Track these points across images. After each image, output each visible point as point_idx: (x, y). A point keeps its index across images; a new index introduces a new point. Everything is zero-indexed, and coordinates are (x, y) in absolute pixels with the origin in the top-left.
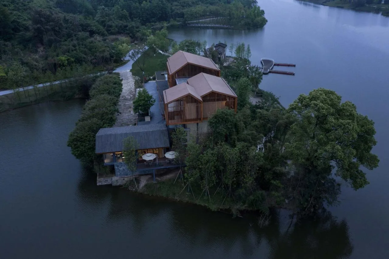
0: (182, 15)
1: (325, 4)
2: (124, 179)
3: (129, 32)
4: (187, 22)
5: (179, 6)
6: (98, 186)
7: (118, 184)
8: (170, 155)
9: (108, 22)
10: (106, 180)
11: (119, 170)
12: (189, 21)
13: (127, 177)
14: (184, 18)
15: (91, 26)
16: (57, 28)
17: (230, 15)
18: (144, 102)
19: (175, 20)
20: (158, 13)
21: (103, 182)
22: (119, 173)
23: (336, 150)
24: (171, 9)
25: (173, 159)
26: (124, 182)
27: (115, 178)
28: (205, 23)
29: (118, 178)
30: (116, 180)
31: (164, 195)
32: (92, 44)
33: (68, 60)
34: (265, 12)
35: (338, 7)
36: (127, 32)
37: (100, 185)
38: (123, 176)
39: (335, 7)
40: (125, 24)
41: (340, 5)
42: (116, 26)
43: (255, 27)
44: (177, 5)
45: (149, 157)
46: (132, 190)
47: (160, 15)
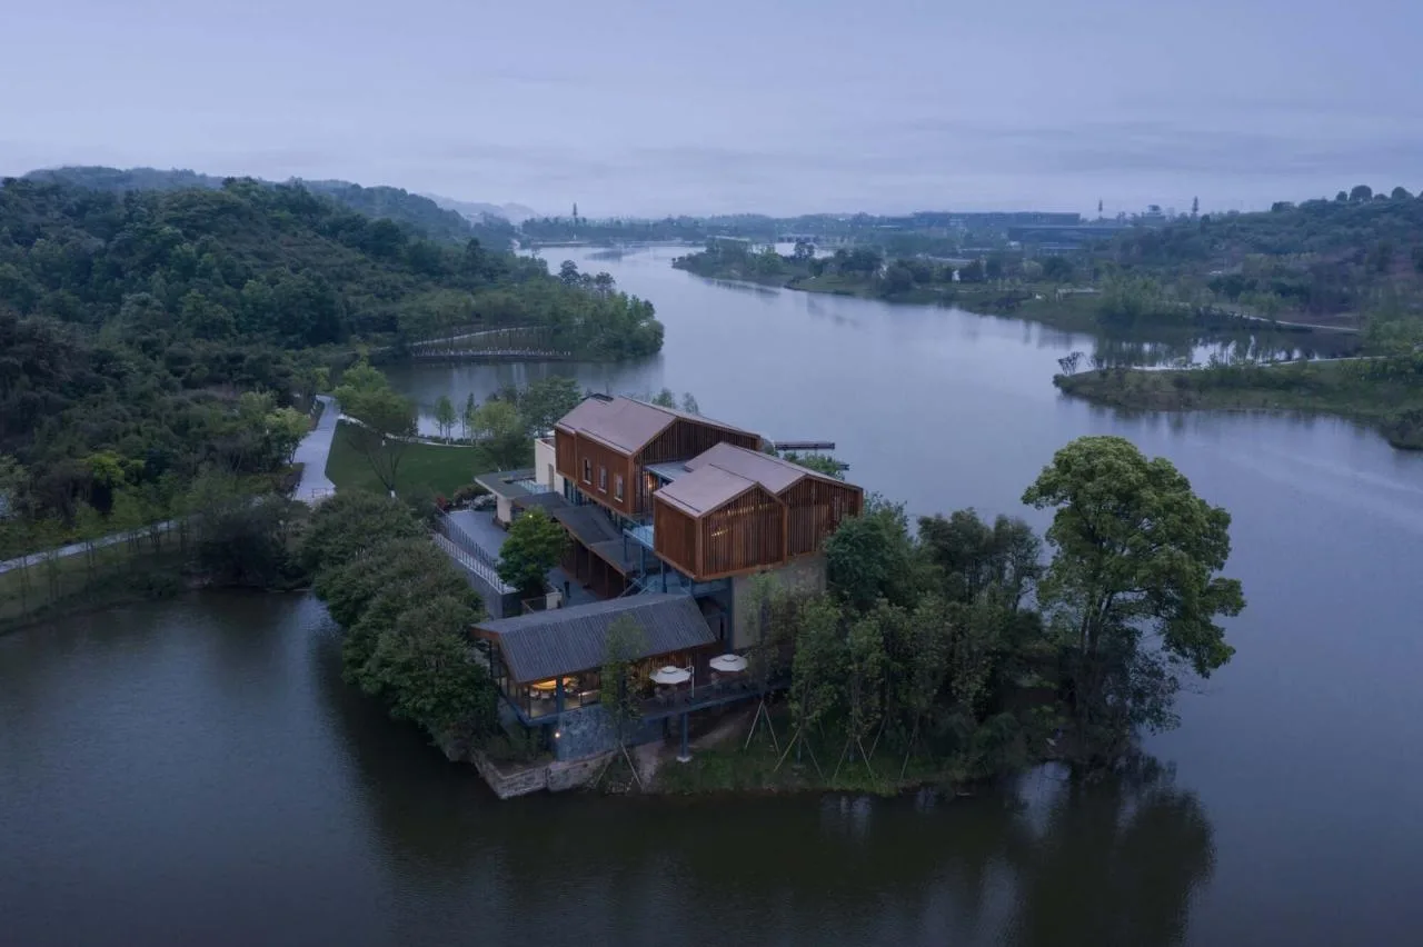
0: (389, 324)
1: (796, 285)
2: (586, 766)
3: (251, 376)
4: (408, 345)
5: (366, 293)
6: (504, 801)
7: (569, 784)
8: (725, 664)
9: (169, 344)
10: (529, 776)
11: (571, 735)
12: (417, 339)
13: (593, 758)
14: (395, 330)
15: (118, 359)
16: (43, 364)
17: (555, 317)
18: (545, 546)
19: (365, 338)
20: (307, 316)
21: (519, 785)
22: (568, 749)
23: (1180, 562)
24: (347, 304)
25: (742, 671)
26: (586, 773)
27: (557, 767)
28: (469, 345)
29: (567, 763)
30: (562, 771)
31: (728, 785)
32: (182, 412)
33: (122, 464)
34: (654, 307)
35: (837, 293)
36: (244, 376)
37: (509, 798)
38: (580, 758)
39: (825, 292)
40: (232, 351)
41: (840, 288)
42: (204, 359)
43: (638, 352)
44: (357, 293)
45: (672, 675)
46: (622, 790)
47: (314, 323)
